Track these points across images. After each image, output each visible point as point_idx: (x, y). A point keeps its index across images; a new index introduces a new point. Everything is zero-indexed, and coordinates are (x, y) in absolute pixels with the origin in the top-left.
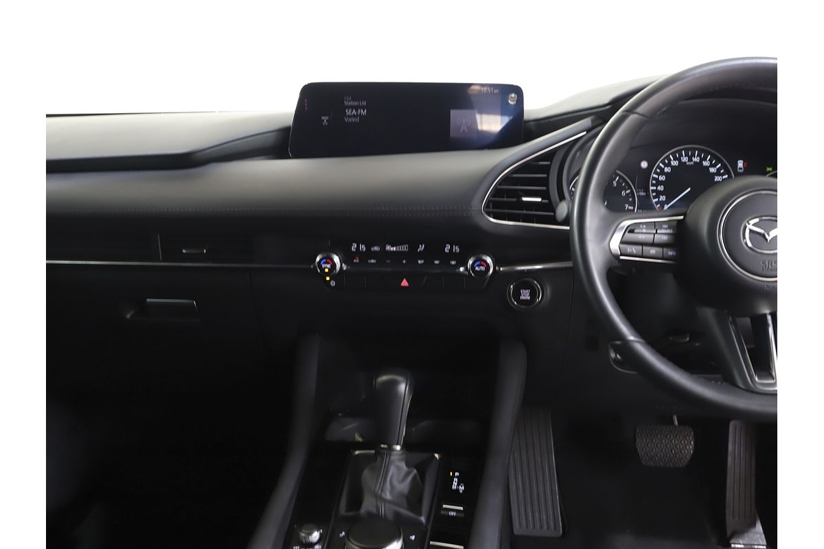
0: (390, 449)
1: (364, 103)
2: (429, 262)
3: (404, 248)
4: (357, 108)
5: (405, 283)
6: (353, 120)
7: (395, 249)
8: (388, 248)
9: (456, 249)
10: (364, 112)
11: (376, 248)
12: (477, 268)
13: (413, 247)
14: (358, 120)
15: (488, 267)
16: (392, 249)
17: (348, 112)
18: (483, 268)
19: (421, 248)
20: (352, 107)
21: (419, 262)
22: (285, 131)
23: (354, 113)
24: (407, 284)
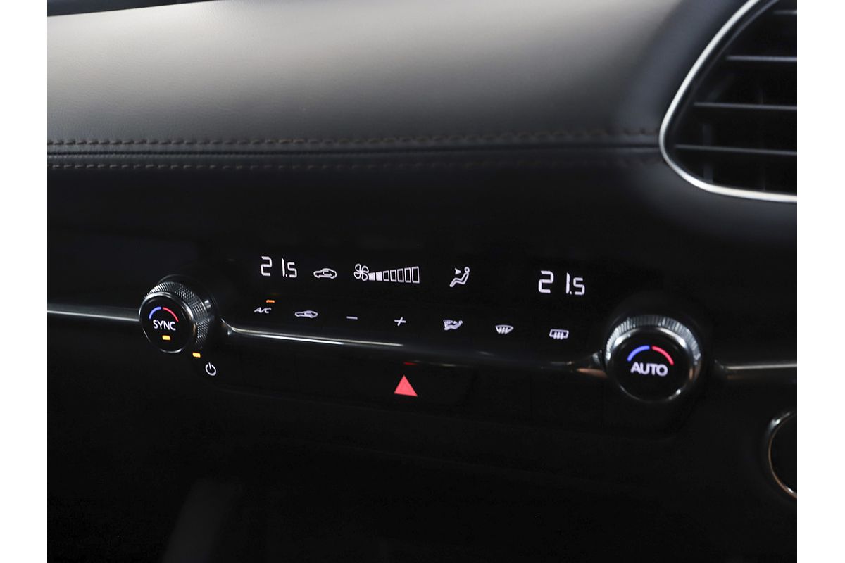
2: (478, 330)
3: (408, 275)
5: (405, 388)
7: (379, 276)
8: (361, 272)
9: (575, 285)
11: (326, 273)
12: (637, 368)
13: (436, 274)
16: (372, 277)
18: (659, 366)
19: (461, 278)
21: (448, 325)
24: (412, 393)
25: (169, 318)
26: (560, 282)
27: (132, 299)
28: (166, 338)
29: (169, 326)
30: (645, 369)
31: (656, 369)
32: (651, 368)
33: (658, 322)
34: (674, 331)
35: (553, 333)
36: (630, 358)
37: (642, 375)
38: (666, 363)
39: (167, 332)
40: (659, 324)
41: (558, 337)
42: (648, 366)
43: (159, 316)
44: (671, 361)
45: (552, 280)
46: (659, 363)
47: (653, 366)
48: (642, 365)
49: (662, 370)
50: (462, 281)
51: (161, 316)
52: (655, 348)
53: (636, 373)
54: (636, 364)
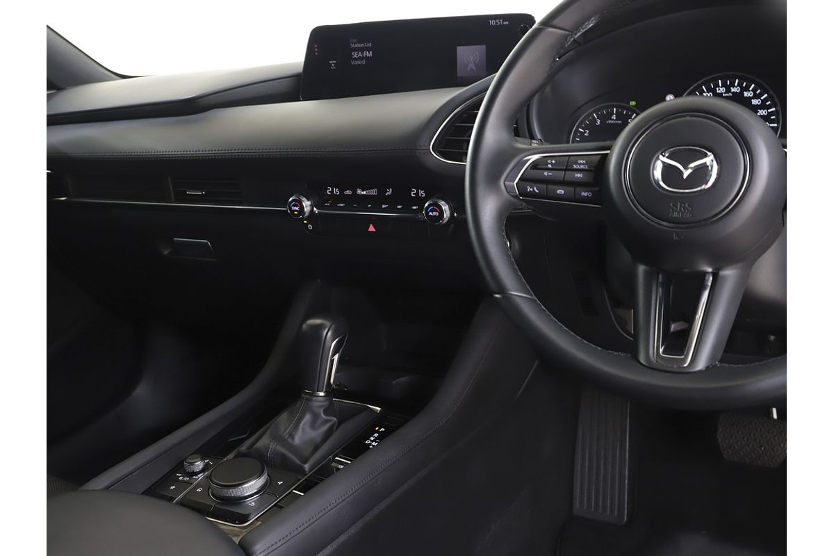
0: (313, 395)
1: (370, 45)
3: (373, 192)
4: (362, 50)
5: (372, 229)
6: (359, 63)
7: (365, 193)
8: (359, 191)
9: (422, 194)
10: (369, 54)
11: (348, 192)
12: (430, 214)
13: (382, 191)
14: (364, 62)
15: (441, 212)
16: (362, 193)
17: (355, 55)
18: (436, 214)
19: (389, 192)
20: (358, 50)
21: (383, 206)
22: (297, 77)
23: (362, 54)
24: (374, 230)
25: (297, 206)
26: (418, 192)
27: (284, 202)
28: (296, 213)
29: (297, 209)
30: (433, 214)
33: (439, 201)
36: (429, 211)
37: (432, 216)
39: (296, 211)
41: (414, 208)
43: (294, 206)
44: (439, 211)
45: (415, 192)
50: (390, 193)
51: (294, 205)
52: (435, 208)
53: (430, 215)
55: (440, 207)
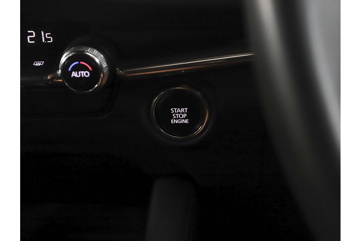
9: (46, 37)
12: (74, 74)
26: (39, 36)
30: (78, 75)
31: (83, 73)
32: (81, 73)
33: (86, 50)
34: (93, 55)
35: (35, 64)
36: (70, 69)
37: (77, 77)
38: (88, 70)
40: (86, 51)
41: (38, 65)
42: (79, 72)
44: (91, 69)
45: (34, 36)
46: (85, 71)
47: (82, 72)
48: (76, 72)
49: (87, 74)
52: (81, 63)
53: (74, 77)
54: (73, 72)
55: (91, 61)
